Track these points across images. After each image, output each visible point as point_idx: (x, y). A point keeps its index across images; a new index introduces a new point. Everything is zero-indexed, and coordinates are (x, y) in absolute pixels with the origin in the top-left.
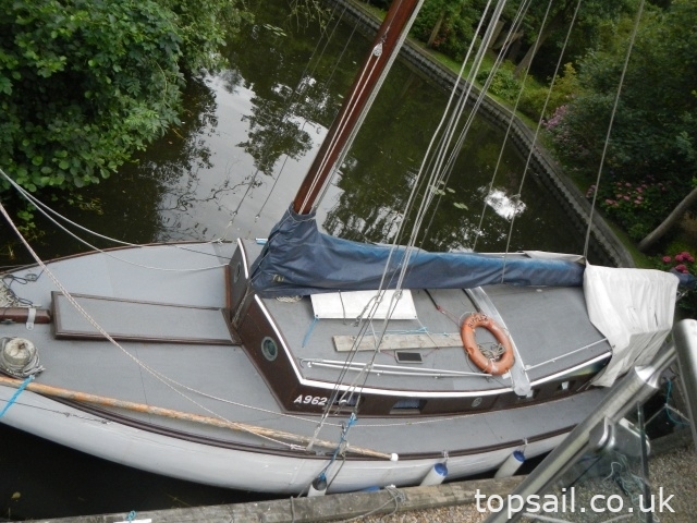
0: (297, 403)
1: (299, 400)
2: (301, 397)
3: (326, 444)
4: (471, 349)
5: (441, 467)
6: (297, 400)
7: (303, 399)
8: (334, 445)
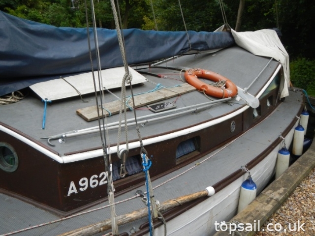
0: (73, 194)
1: (72, 189)
2: (72, 184)
3: (133, 215)
4: (203, 86)
5: (248, 183)
6: (70, 192)
7: (78, 187)
8: (144, 211)
